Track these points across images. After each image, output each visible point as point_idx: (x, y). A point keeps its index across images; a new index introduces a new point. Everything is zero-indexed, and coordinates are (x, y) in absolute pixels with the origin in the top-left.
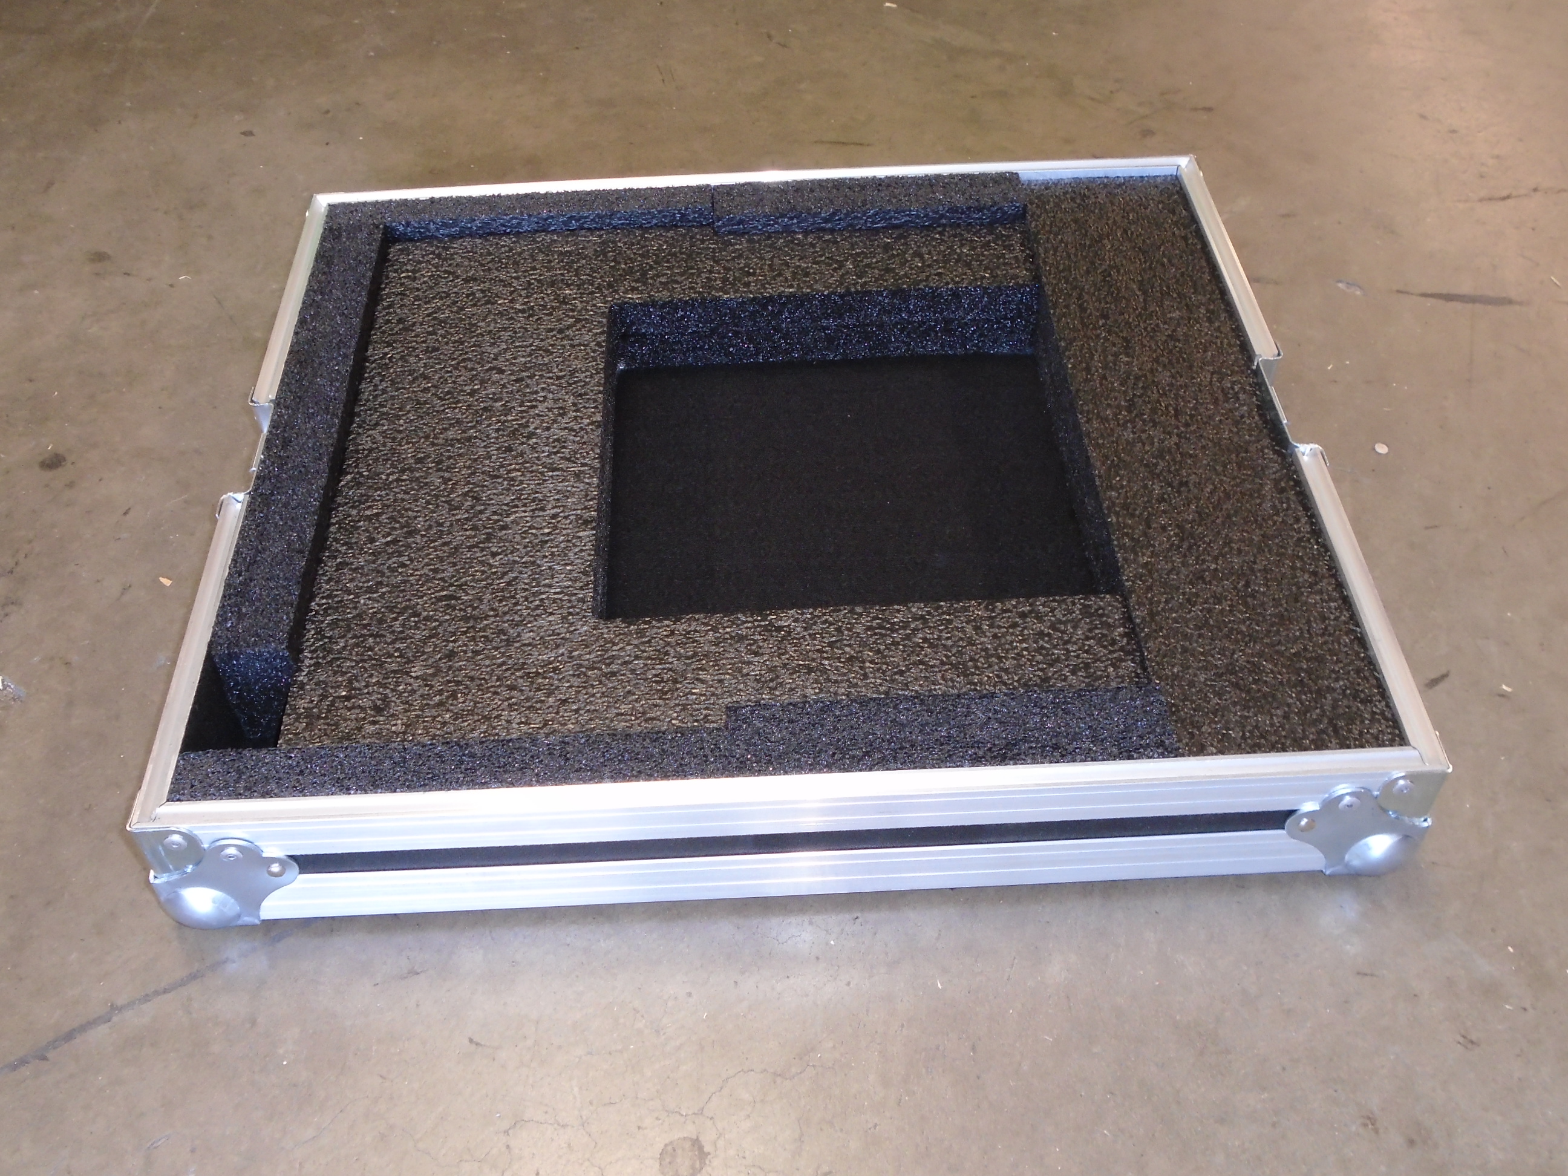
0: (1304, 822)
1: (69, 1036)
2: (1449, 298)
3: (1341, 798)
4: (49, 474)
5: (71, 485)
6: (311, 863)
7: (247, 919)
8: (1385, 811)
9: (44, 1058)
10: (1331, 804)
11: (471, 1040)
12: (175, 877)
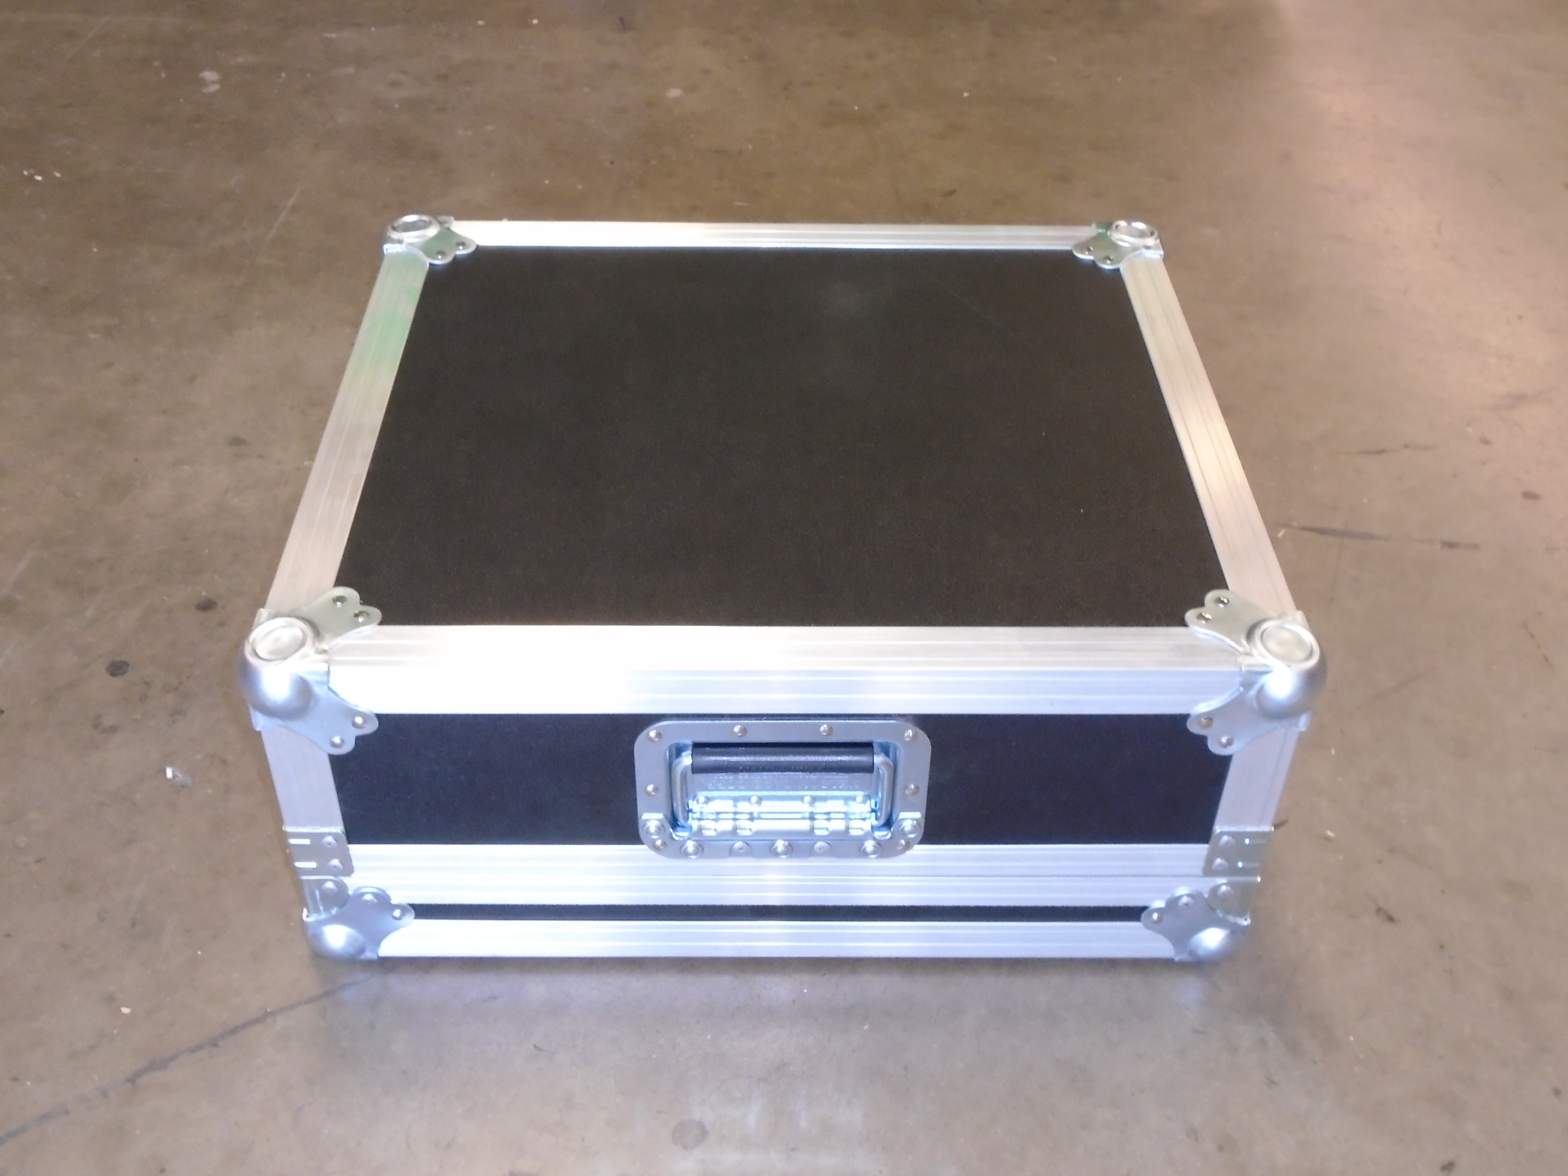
0: (1155, 916)
1: (234, 1031)
2: (1322, 532)
3: (1180, 897)
4: (202, 615)
5: (222, 624)
6: (425, 911)
7: (369, 955)
8: (1214, 910)
9: (216, 1045)
10: (1173, 902)
11: (535, 1047)
12: (323, 916)
